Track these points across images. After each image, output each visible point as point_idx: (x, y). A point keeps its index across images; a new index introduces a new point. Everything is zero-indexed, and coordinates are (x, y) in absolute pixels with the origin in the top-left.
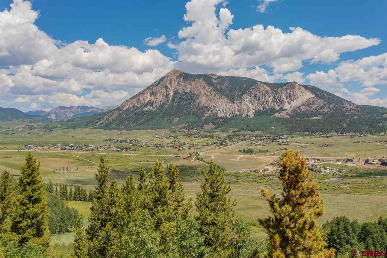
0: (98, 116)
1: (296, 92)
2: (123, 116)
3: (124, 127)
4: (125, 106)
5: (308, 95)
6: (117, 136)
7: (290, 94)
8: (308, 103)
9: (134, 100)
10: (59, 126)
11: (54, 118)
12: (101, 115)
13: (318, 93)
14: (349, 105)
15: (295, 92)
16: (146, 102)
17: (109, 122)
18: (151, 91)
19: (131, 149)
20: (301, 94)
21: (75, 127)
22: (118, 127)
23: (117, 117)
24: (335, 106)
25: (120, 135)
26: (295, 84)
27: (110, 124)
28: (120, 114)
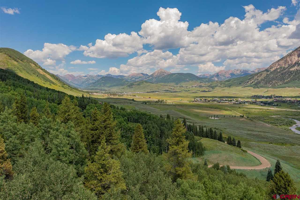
0: (249, 77)
2: (270, 76)
3: (271, 85)
4: (273, 67)
6: (264, 93)
9: (281, 62)
10: (219, 85)
11: (216, 79)
12: (251, 76)
16: (294, 62)
17: (258, 81)
19: (274, 104)
21: (230, 86)
22: (266, 86)
23: (265, 77)
25: (267, 92)
28: (268, 75)
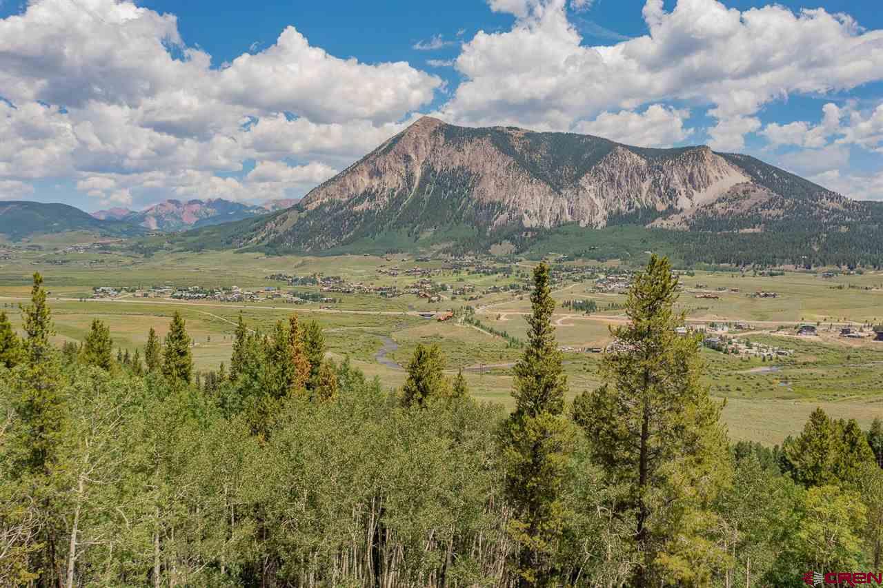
0: (251, 223)
1: (705, 169)
2: (307, 222)
3: (309, 249)
4: (313, 199)
5: (736, 177)
6: (295, 269)
7: (691, 175)
8: (733, 196)
9: (333, 188)
10: (166, 245)
11: (154, 227)
12: (257, 222)
13: (758, 173)
14: (829, 200)
15: (702, 170)
16: (361, 191)
17: (277, 236)
18: (372, 166)
19: (325, 299)
20: (718, 175)
21: (201, 247)
22: (298, 249)
23: (294, 225)
24: (796, 203)
25: (303, 267)
26: (704, 152)
27: (280, 240)
28: (302, 219)
